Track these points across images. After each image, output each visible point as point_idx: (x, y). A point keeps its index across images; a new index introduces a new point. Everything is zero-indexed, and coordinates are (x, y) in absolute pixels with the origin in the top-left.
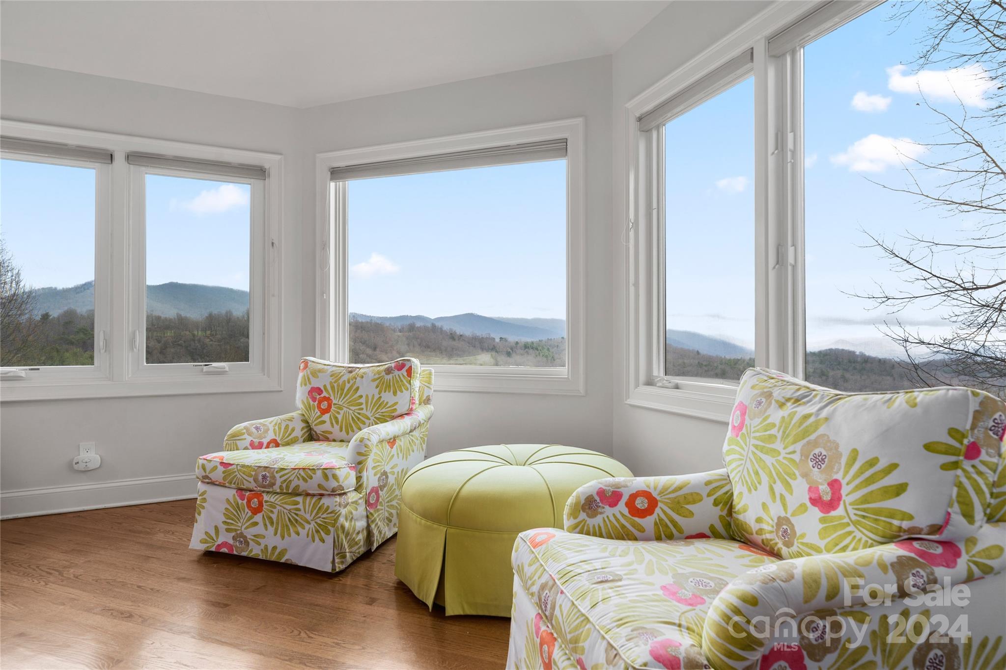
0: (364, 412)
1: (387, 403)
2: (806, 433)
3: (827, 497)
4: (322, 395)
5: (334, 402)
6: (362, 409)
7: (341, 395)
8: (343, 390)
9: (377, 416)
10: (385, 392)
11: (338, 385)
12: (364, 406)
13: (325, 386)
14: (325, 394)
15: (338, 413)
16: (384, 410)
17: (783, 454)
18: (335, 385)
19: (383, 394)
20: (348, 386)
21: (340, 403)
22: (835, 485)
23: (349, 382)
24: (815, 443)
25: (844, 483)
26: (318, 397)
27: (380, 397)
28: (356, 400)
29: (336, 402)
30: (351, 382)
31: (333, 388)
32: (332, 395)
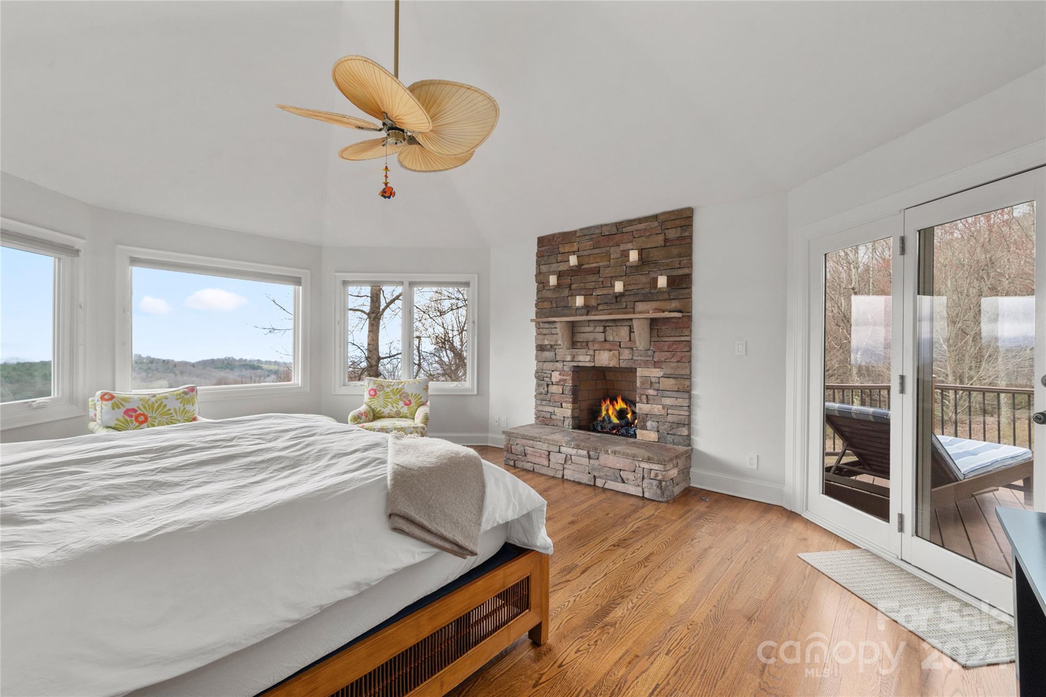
0: (175, 417)
1: (190, 411)
2: (399, 392)
3: (408, 403)
4: (138, 413)
5: (149, 415)
6: (173, 416)
7: (153, 410)
8: (153, 407)
9: (185, 418)
10: (187, 404)
11: (149, 405)
12: (174, 414)
13: (138, 407)
14: (139, 412)
15: (154, 422)
16: (188, 415)
17: (394, 398)
18: (146, 405)
19: (186, 406)
20: (156, 405)
21: (154, 415)
22: (410, 401)
23: (157, 403)
24: (402, 394)
25: (411, 399)
26: (134, 414)
27: (185, 408)
28: (166, 412)
29: (151, 415)
30: (159, 402)
31: (145, 407)
32: (144, 411)
